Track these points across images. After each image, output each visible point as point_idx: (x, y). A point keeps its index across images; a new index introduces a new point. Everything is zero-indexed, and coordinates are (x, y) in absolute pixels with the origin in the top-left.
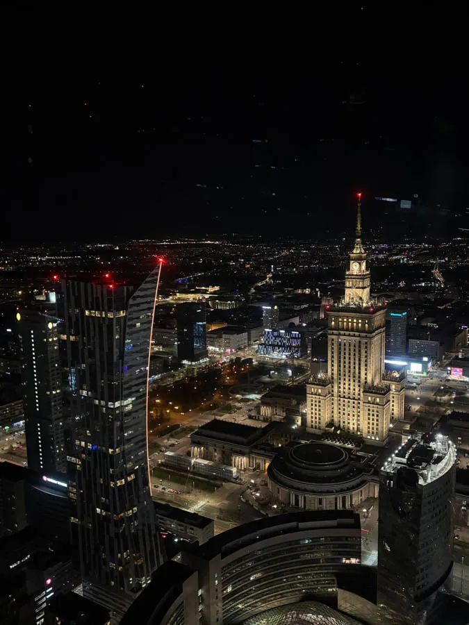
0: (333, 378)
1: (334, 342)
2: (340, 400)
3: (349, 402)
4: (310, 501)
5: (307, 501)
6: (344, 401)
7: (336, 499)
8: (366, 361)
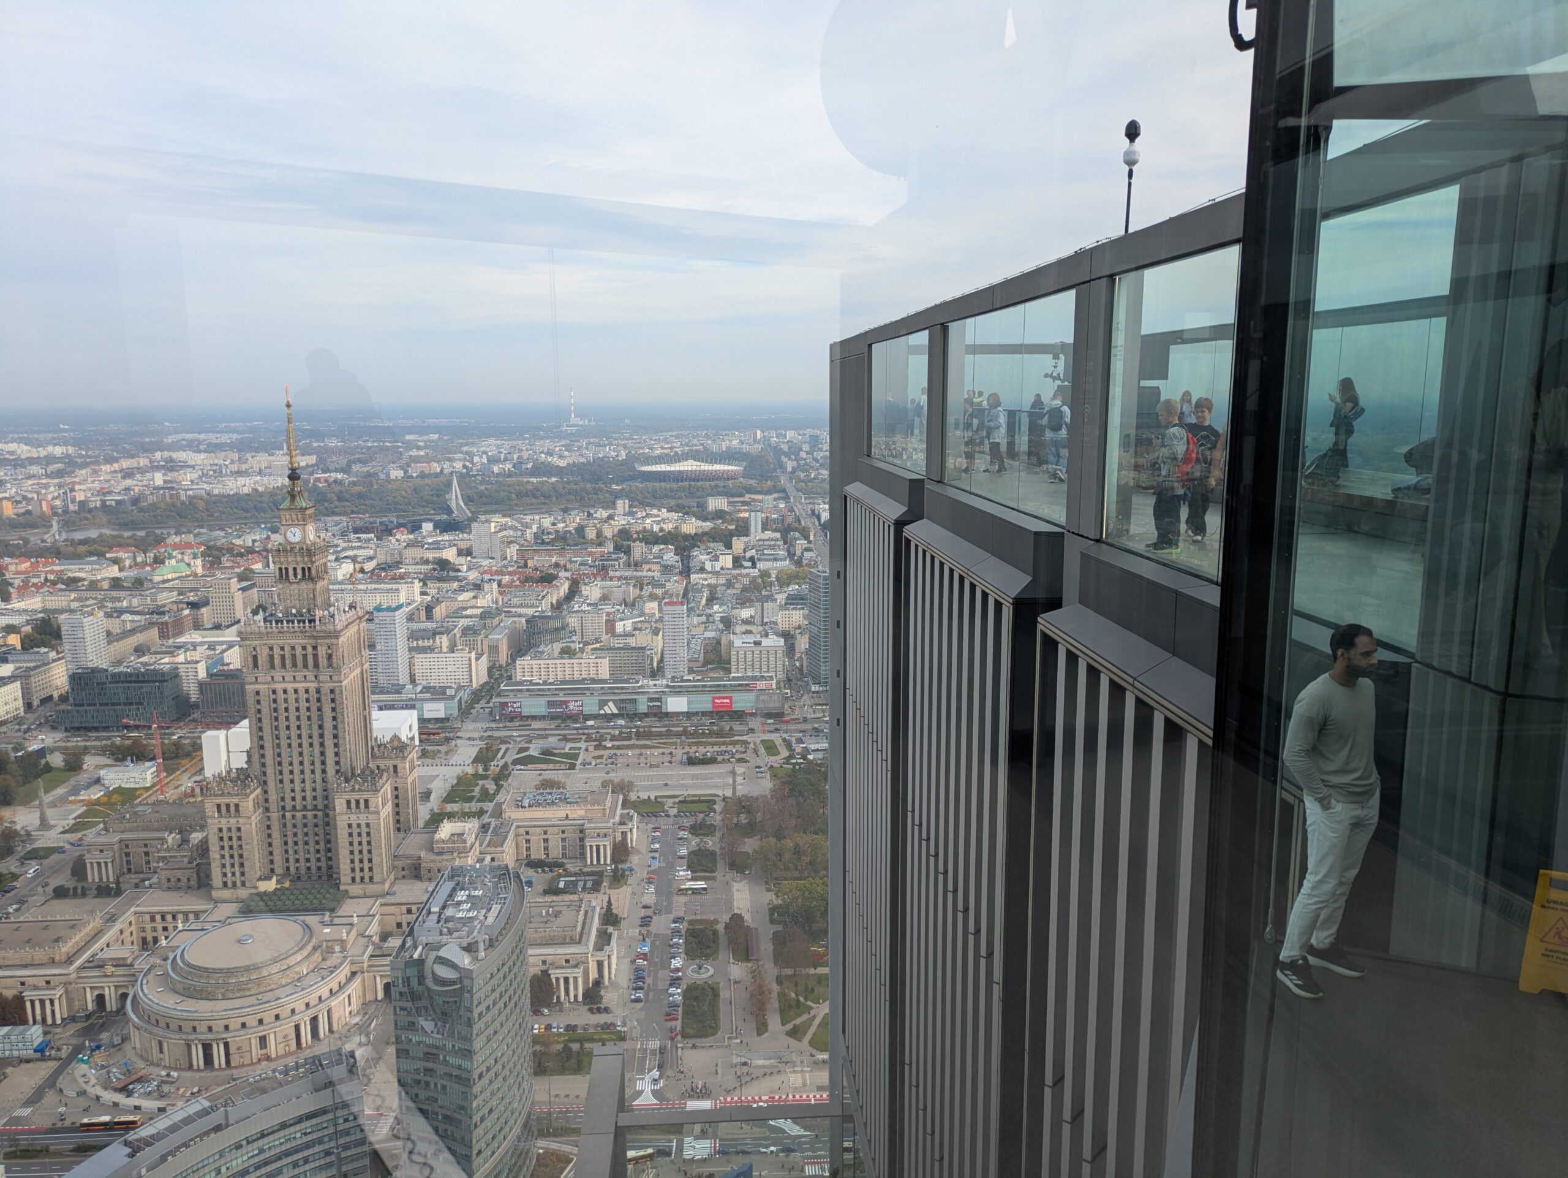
0: (265, 774)
1: (261, 697)
2: (284, 816)
3: (304, 817)
4: (239, 1048)
5: (232, 1050)
6: (294, 817)
7: (297, 1028)
8: (335, 727)
